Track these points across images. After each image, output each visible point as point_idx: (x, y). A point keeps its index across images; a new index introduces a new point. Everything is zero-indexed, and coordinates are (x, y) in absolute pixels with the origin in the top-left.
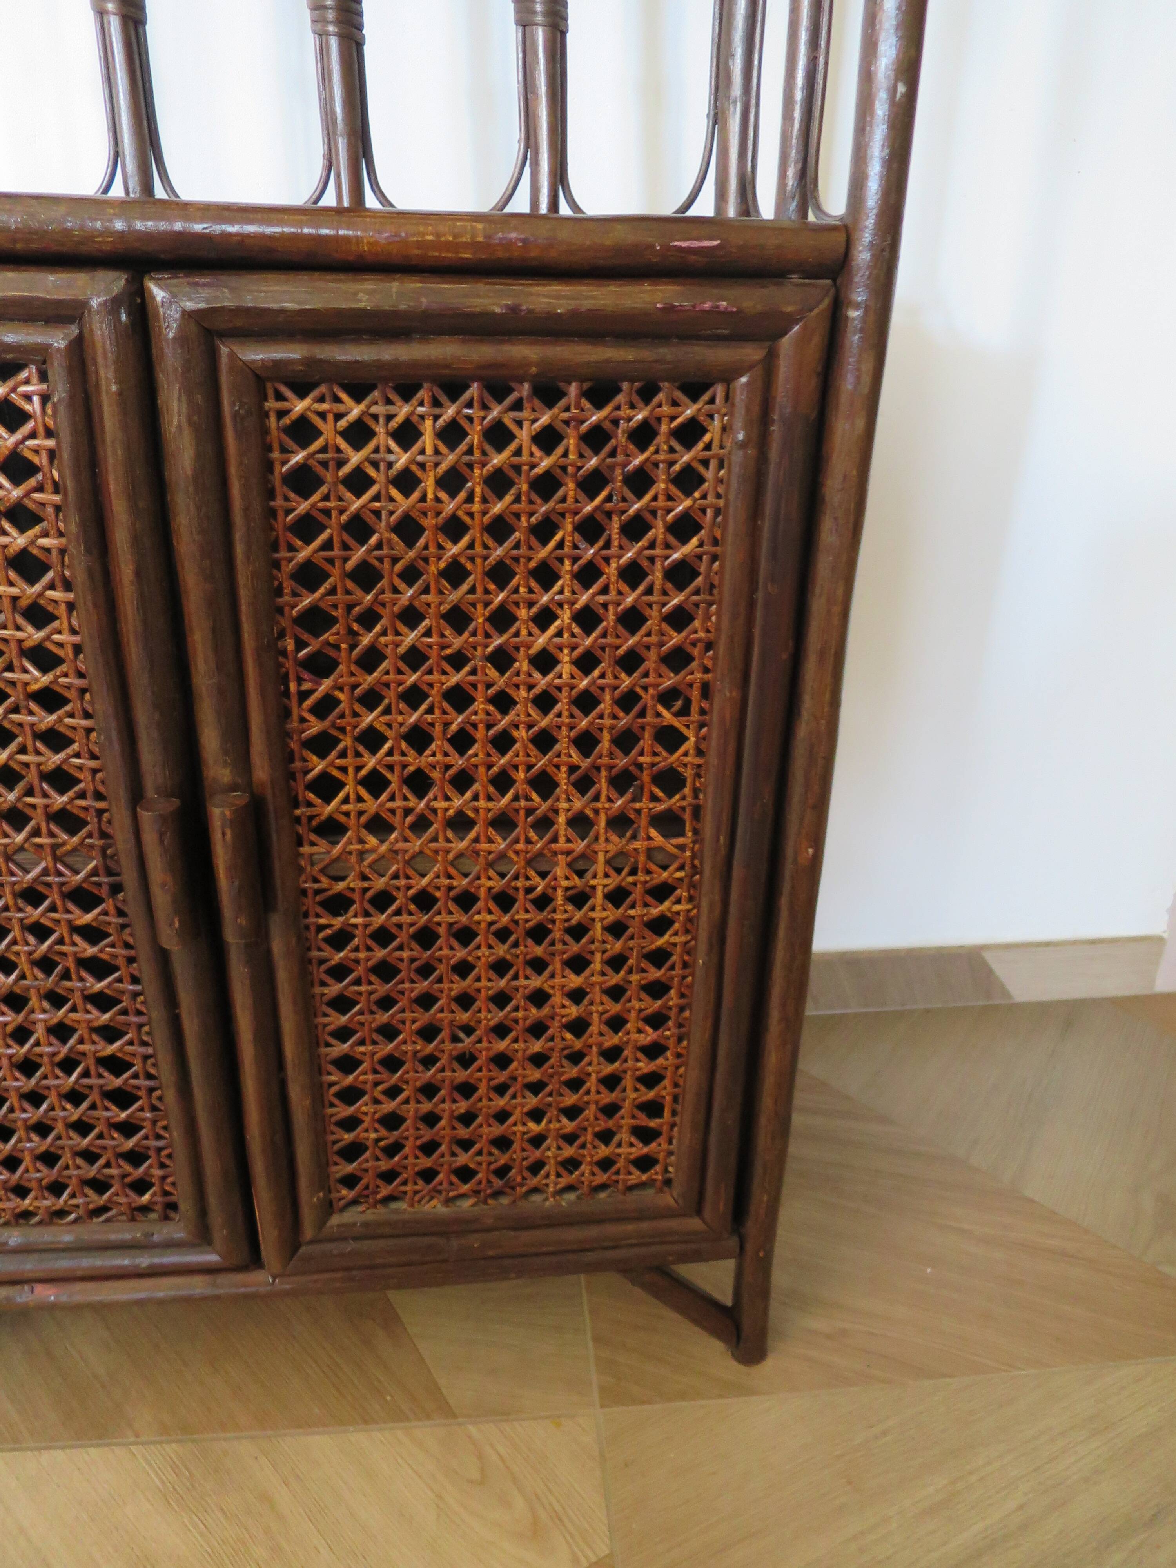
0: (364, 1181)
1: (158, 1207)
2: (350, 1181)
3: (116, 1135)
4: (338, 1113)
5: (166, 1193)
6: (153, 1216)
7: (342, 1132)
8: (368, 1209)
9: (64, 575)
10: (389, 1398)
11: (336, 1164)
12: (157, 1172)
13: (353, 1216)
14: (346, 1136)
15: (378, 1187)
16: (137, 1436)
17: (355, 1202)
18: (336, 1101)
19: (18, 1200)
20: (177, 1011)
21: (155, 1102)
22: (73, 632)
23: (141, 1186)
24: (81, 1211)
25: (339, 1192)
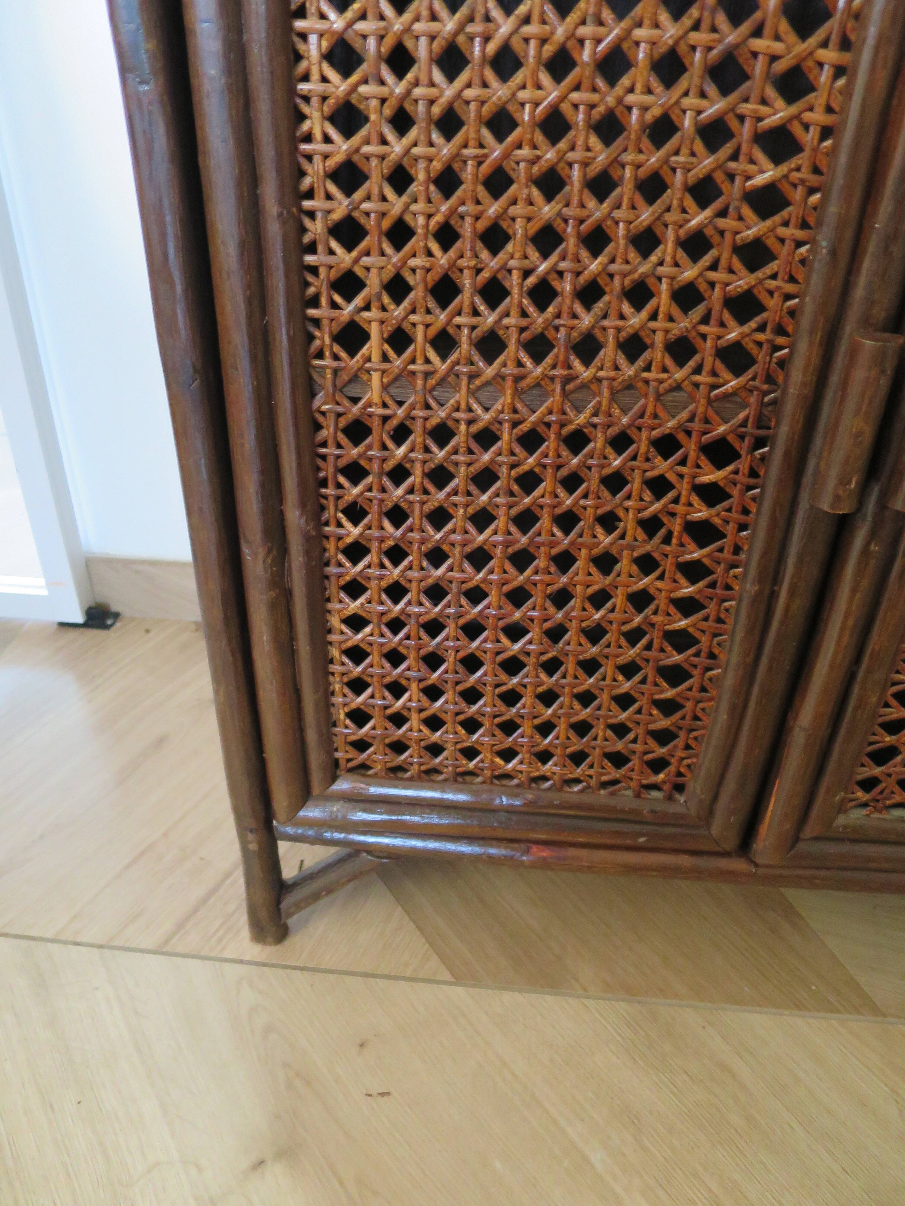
0: (882, 785)
1: (666, 787)
2: (868, 784)
3: (655, 712)
4: (891, 714)
5: (680, 774)
6: (655, 794)
7: (885, 733)
8: (872, 813)
9: (845, 27)
10: (814, 988)
11: (863, 765)
12: (680, 753)
13: (856, 816)
14: (888, 739)
15: (893, 793)
16: (586, 990)
17: (865, 805)
18: (893, 702)
19: (540, 764)
20: (776, 588)
21: (706, 683)
22: (829, 110)
23: (658, 765)
24: (593, 782)
25: (853, 793)
